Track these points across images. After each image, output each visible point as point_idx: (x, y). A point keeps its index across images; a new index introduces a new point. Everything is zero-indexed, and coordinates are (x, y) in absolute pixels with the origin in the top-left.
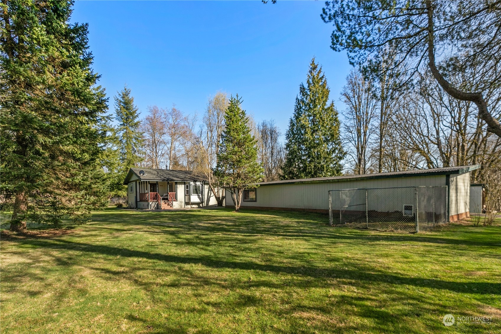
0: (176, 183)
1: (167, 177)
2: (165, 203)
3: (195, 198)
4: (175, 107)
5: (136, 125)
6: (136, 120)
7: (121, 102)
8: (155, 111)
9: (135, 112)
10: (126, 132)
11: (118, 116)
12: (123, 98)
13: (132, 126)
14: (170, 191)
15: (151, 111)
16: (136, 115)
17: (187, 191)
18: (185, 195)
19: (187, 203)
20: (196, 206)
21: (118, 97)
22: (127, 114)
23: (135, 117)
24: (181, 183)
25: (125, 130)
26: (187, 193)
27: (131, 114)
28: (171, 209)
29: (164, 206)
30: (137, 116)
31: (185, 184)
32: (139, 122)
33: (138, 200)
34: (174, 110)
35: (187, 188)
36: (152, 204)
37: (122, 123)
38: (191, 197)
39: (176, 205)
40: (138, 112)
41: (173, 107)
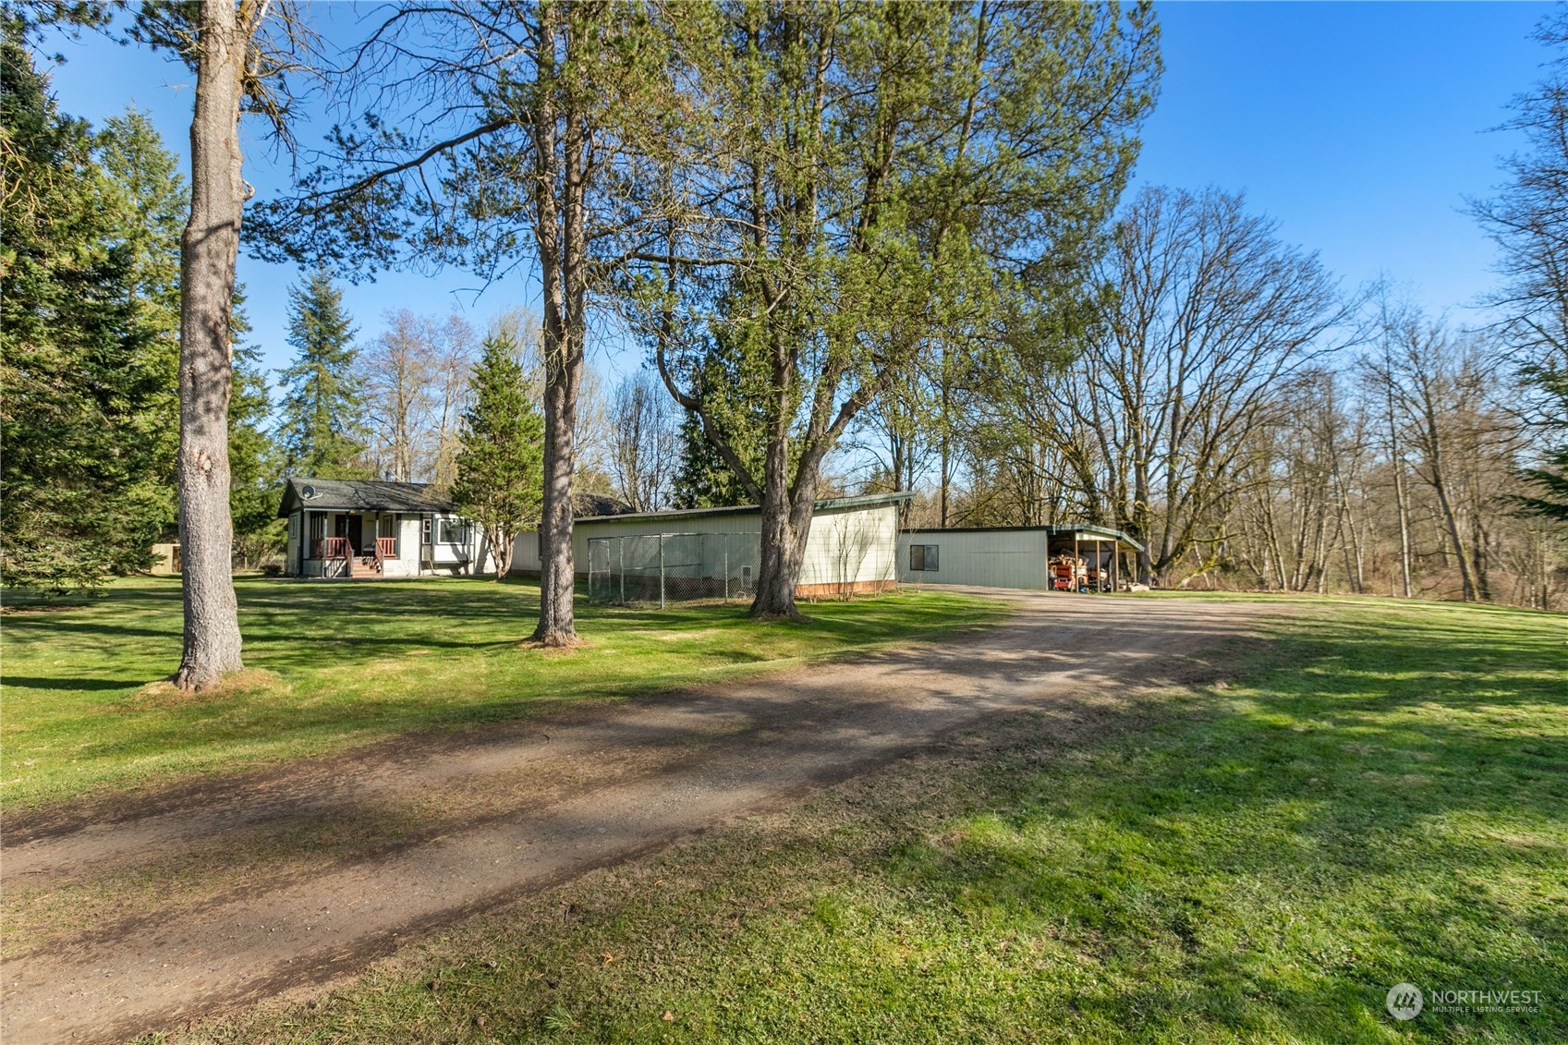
0: (399, 517)
1: (374, 501)
2: (365, 564)
3: (444, 553)
4: (459, 314)
5: (346, 359)
6: (345, 348)
7: (306, 299)
8: (403, 322)
9: (343, 326)
10: (317, 379)
11: (298, 335)
12: (312, 289)
13: (334, 362)
14: (382, 535)
15: (392, 321)
16: (346, 333)
17: (427, 535)
18: (421, 545)
19: (424, 565)
20: (447, 572)
21: (300, 288)
22: (320, 333)
23: (344, 340)
24: (410, 517)
25: (314, 373)
26: (428, 540)
27: (334, 331)
28: (378, 576)
29: (359, 568)
30: (349, 336)
31: (421, 518)
32: (351, 353)
33: (306, 555)
34: (455, 321)
35: (427, 528)
36: (333, 567)
37: (307, 353)
38: (437, 548)
39: (392, 569)
40: (350, 328)
41: (452, 313)
